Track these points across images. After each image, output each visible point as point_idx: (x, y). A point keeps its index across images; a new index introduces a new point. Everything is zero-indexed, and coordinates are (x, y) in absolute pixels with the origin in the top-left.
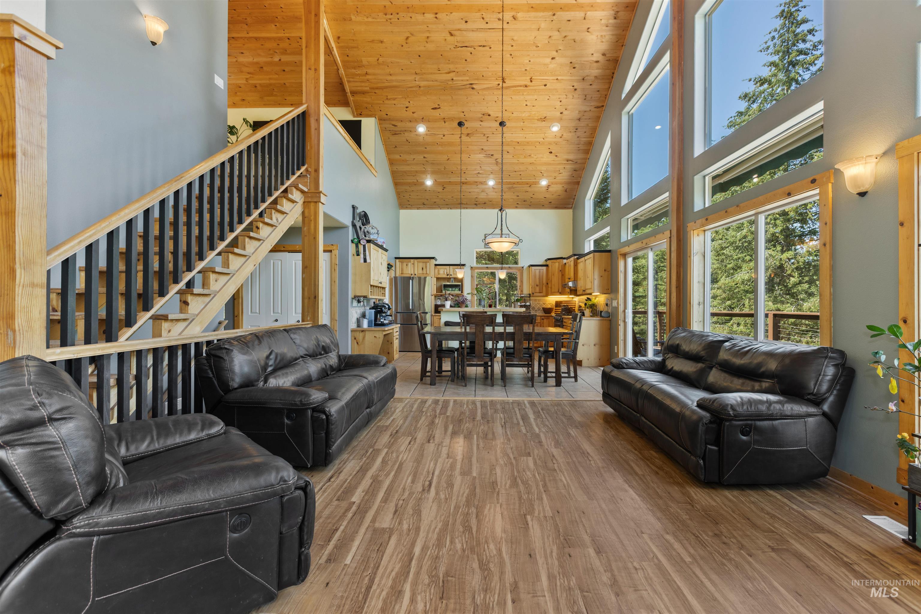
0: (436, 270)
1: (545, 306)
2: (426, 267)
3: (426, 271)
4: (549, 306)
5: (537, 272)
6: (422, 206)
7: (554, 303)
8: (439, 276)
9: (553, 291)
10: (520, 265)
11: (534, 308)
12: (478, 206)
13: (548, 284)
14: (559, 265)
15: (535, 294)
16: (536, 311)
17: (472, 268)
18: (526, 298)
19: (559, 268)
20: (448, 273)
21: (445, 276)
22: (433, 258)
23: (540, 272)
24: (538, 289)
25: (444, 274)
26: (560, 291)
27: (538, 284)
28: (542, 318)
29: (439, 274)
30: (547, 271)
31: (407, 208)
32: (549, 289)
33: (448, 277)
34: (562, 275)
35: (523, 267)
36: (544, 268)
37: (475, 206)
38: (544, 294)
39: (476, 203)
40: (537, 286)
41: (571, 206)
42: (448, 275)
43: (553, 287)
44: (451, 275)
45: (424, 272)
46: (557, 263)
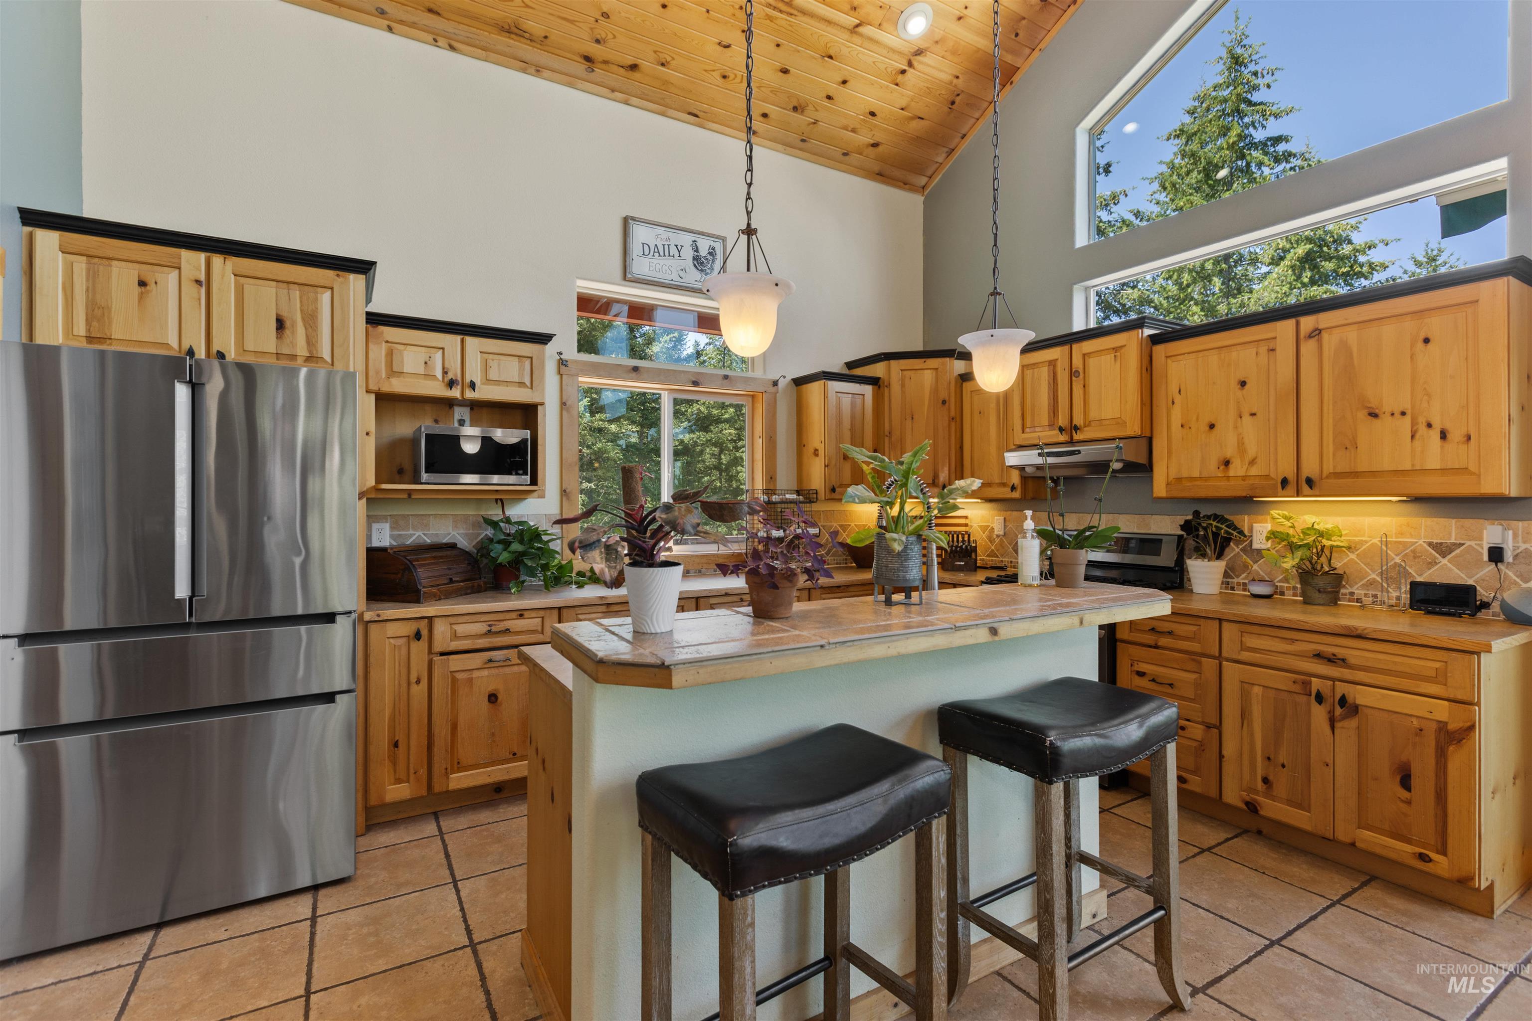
0: (379, 353)
2: (311, 319)
3: (311, 342)
5: (846, 401)
8: (398, 386)
12: (597, 76)
15: (840, 492)
17: (563, 362)
19: (935, 391)
20: (455, 372)
21: (437, 389)
22: (364, 267)
23: (853, 404)
24: (847, 473)
25: (430, 376)
29: (390, 375)
30: (878, 400)
33: (456, 393)
35: (775, 384)
36: (866, 389)
40: (845, 457)
41: (923, 180)
42: (451, 384)
44: (473, 386)
45: (293, 345)
46: (929, 371)
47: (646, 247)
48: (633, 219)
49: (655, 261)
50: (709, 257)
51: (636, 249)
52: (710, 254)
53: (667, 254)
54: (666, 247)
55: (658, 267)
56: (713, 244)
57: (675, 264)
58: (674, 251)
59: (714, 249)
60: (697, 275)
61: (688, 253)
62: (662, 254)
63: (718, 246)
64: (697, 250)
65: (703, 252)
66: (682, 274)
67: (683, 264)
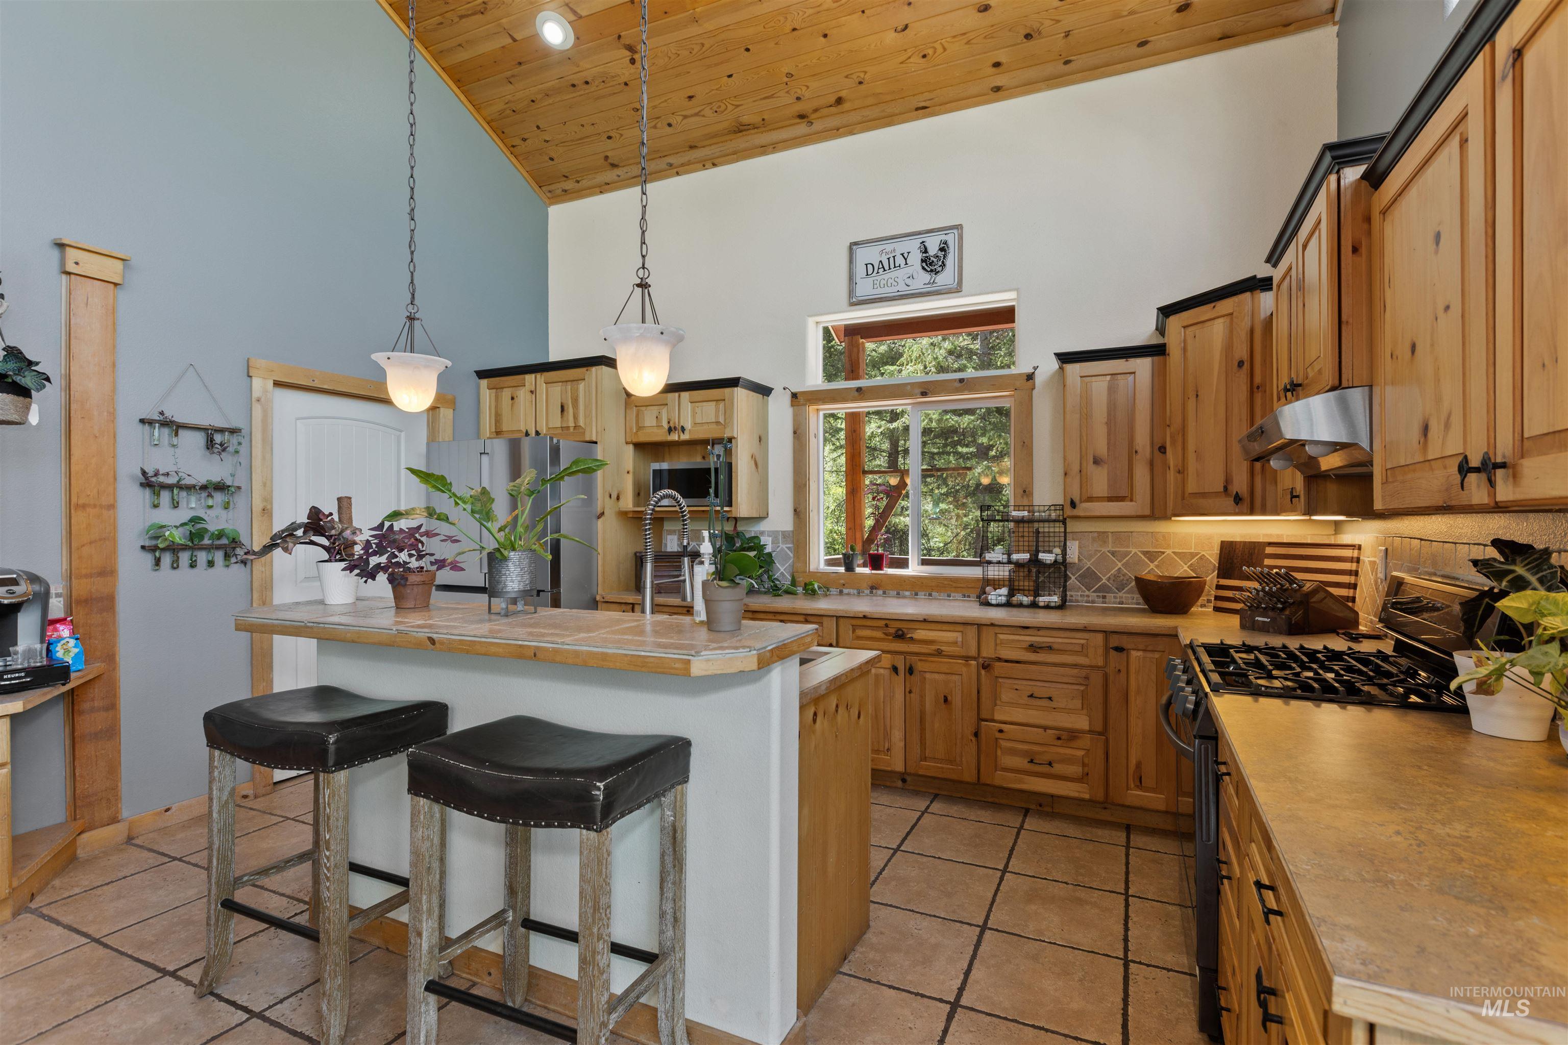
1: (1152, 571)
2: (579, 403)
3: (576, 417)
4: (1182, 570)
5: (1100, 387)
6: (610, 175)
7: (1213, 556)
8: (642, 437)
9: (1191, 487)
10: (1022, 367)
11: (1089, 578)
12: (818, 126)
13: (1163, 449)
14: (1231, 330)
15: (1085, 508)
16: (1104, 589)
17: (794, 396)
18: (1045, 528)
19: (1229, 348)
20: (675, 421)
21: (663, 435)
24: (1100, 482)
25: (660, 426)
26: (1240, 484)
27: (1101, 446)
28: (1114, 641)
29: (640, 428)
30: (1160, 378)
31: (566, 195)
32: (1171, 476)
33: (674, 437)
34: (1254, 389)
35: (1030, 377)
36: (1143, 366)
37: (802, 129)
38: (1141, 502)
39: (799, 107)
40: (1097, 461)
42: (670, 430)
43: (1192, 465)
44: (683, 429)
45: (568, 420)
46: (1221, 320)
47: (870, 267)
48: (856, 244)
49: (879, 278)
50: (941, 254)
51: (860, 270)
52: (942, 249)
53: (892, 266)
54: (892, 260)
55: (883, 282)
56: (944, 238)
57: (901, 274)
58: (900, 260)
59: (945, 243)
60: (926, 277)
61: (916, 258)
62: (887, 267)
63: (951, 238)
64: (926, 251)
65: (933, 250)
66: (909, 281)
67: (908, 271)
